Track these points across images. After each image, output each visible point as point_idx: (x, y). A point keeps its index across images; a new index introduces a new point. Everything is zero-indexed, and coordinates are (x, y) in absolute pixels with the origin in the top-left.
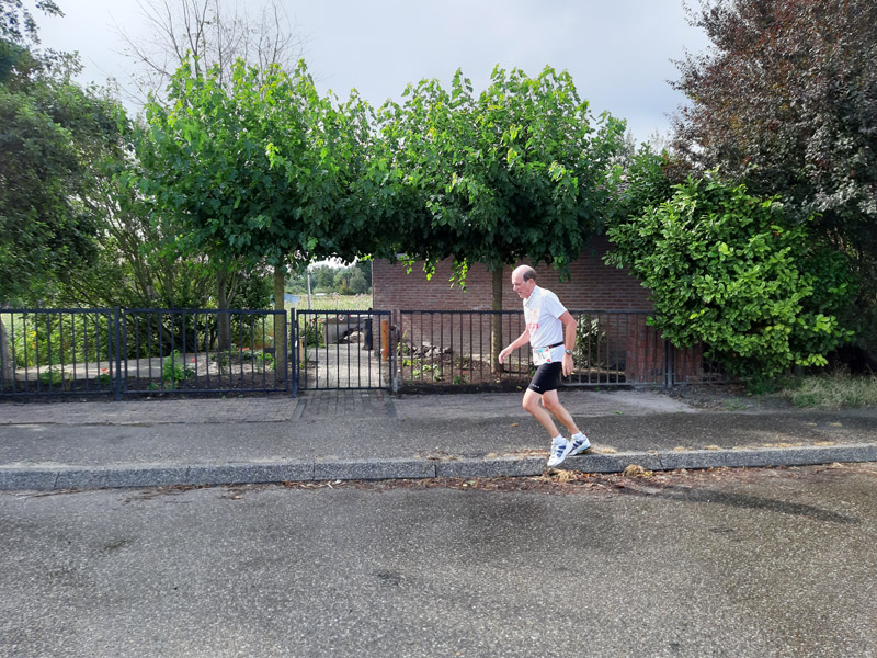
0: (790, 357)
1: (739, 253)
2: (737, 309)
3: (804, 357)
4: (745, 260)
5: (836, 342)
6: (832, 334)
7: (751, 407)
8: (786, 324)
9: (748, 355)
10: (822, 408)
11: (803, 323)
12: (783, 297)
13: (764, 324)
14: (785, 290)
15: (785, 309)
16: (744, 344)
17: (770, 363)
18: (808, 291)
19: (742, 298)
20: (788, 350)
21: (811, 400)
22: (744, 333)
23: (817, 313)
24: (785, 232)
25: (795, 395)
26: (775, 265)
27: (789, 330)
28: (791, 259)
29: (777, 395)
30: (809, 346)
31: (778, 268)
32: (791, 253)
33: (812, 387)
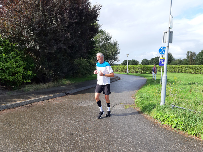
0: (22, 81)
1: (8, 56)
2: (8, 70)
3: (26, 80)
4: (10, 58)
5: (32, 77)
6: (31, 75)
7: (14, 93)
8: (21, 73)
9: (12, 81)
10: (30, 91)
11: (25, 73)
12: (20, 67)
13: (16, 73)
14: (20, 65)
15: (20, 70)
16: (11, 78)
17: (18, 82)
18: (25, 66)
19: (10, 67)
20: (22, 79)
21: (28, 90)
22: (11, 76)
23: (28, 70)
24: (19, 52)
25: (24, 89)
26: (17, 59)
27: (21, 75)
28: (21, 58)
29: (20, 90)
30: (26, 78)
31: (18, 60)
32: (21, 57)
33: (28, 87)
